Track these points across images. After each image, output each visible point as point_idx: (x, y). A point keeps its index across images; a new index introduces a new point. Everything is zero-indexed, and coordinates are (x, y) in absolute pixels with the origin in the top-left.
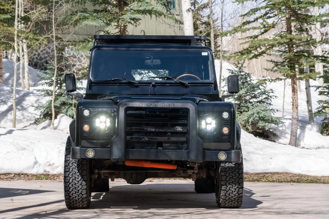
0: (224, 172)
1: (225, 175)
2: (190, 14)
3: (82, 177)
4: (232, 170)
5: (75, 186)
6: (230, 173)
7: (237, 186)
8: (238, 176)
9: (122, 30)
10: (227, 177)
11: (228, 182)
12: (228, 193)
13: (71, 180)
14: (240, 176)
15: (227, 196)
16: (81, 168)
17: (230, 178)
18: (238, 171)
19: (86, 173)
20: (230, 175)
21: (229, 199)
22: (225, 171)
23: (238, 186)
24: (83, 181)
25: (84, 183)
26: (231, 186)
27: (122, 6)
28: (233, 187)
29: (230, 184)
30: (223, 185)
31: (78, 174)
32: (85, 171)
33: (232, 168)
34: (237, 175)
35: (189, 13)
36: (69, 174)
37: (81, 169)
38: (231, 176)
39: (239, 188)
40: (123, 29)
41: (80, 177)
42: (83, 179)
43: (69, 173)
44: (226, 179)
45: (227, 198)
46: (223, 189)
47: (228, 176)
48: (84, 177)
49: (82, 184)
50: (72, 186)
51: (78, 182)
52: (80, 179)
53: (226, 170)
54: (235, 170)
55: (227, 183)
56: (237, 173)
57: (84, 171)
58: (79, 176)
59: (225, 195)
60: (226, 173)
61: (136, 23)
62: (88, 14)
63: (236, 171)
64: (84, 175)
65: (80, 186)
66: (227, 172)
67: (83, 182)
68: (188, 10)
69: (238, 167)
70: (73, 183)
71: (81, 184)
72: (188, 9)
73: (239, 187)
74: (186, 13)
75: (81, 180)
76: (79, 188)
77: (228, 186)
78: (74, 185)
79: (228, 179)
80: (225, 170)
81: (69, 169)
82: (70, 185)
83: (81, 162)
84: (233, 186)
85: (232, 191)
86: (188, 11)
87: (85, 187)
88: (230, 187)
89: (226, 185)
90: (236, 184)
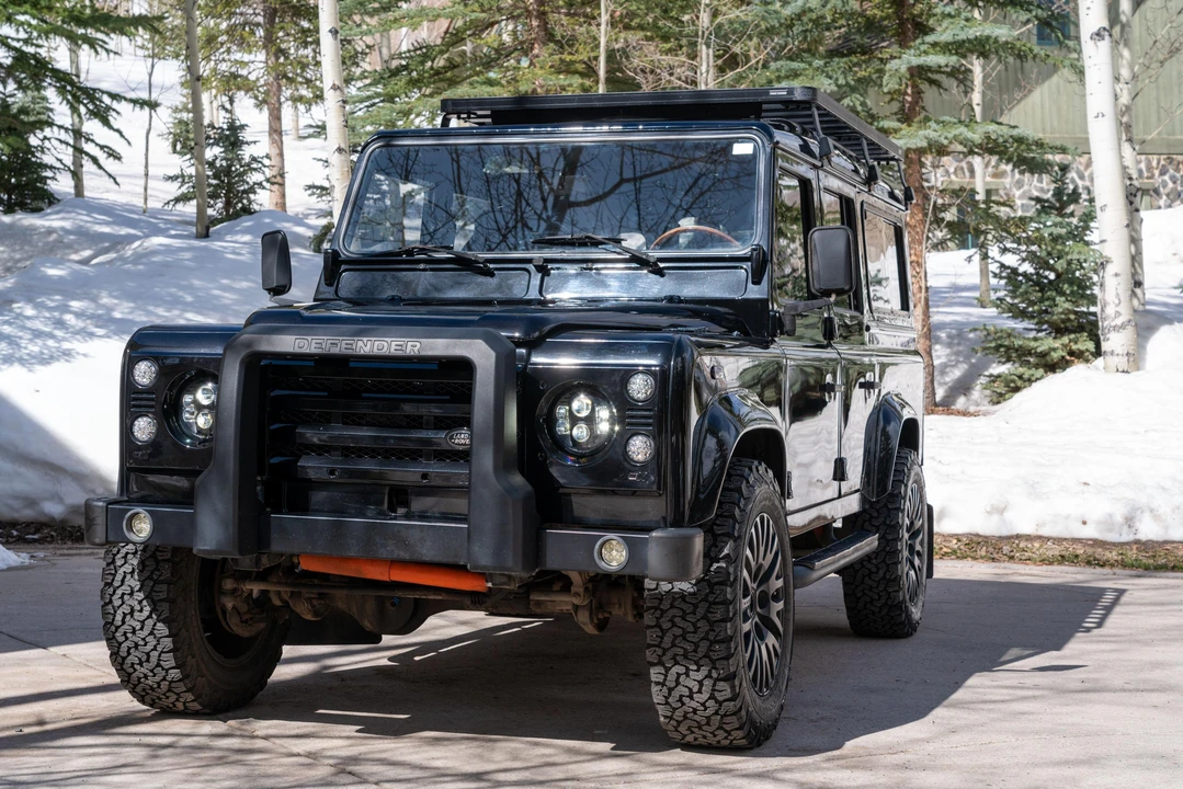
0: (652, 611)
1: (658, 626)
2: (1105, 45)
3: (155, 605)
4: (684, 606)
5: (135, 639)
6: (674, 616)
7: (704, 671)
8: (707, 633)
9: (907, 105)
10: (664, 632)
11: (669, 654)
12: (676, 694)
13: (119, 618)
14: (714, 631)
15: (674, 705)
16: (152, 573)
17: (675, 637)
18: (708, 611)
19: (168, 591)
20: (674, 625)
21: (685, 717)
22: (656, 608)
23: (710, 671)
24: (158, 620)
25: (162, 629)
26: (681, 670)
27: (910, 34)
28: (691, 673)
29: (677, 663)
30: (654, 665)
31: (141, 596)
32: (165, 587)
33: (682, 596)
34: (703, 626)
35: (1101, 44)
36: (112, 595)
37: (150, 578)
38: (679, 632)
39: (718, 680)
40: (910, 103)
41: (148, 608)
42: (158, 616)
43: (111, 590)
44: (661, 642)
45: (677, 713)
46: (654, 678)
47: (667, 630)
48: (160, 609)
49: (155, 632)
50: (123, 639)
51: (143, 622)
52: (148, 613)
53: (660, 604)
54: (696, 606)
55: (664, 658)
56: (702, 618)
57: (161, 586)
58: (145, 603)
59: (667, 703)
60: (662, 616)
61: (965, 86)
62: (805, 62)
63: (701, 611)
64: (161, 600)
65: (152, 641)
66: (663, 612)
67: (158, 624)
68: (1098, 35)
69: (707, 595)
70: (125, 627)
71: (151, 633)
72: (1095, 30)
73: (715, 675)
74: (1091, 43)
75: (149, 617)
76: (149, 648)
77: (670, 668)
78: (129, 635)
79: (668, 640)
80: (656, 603)
81: (111, 578)
82: (117, 634)
83: (154, 553)
84: (687, 669)
85: (690, 690)
86: (1097, 38)
87: (168, 643)
88: (679, 675)
89: (661, 663)
90: (701, 662)
